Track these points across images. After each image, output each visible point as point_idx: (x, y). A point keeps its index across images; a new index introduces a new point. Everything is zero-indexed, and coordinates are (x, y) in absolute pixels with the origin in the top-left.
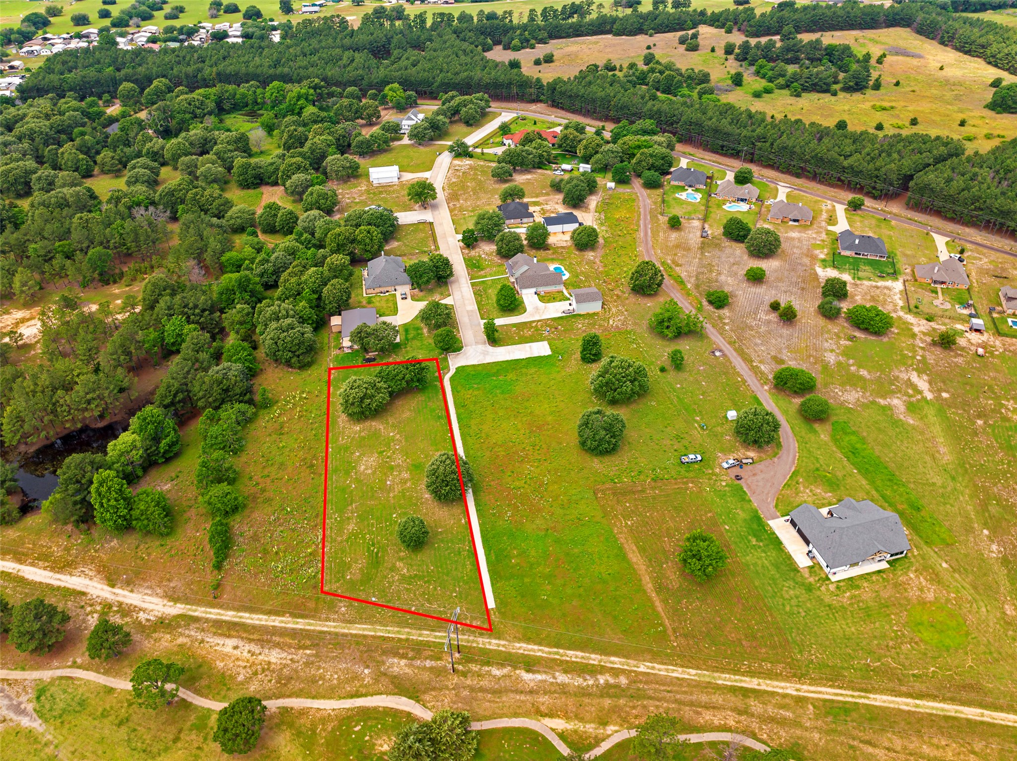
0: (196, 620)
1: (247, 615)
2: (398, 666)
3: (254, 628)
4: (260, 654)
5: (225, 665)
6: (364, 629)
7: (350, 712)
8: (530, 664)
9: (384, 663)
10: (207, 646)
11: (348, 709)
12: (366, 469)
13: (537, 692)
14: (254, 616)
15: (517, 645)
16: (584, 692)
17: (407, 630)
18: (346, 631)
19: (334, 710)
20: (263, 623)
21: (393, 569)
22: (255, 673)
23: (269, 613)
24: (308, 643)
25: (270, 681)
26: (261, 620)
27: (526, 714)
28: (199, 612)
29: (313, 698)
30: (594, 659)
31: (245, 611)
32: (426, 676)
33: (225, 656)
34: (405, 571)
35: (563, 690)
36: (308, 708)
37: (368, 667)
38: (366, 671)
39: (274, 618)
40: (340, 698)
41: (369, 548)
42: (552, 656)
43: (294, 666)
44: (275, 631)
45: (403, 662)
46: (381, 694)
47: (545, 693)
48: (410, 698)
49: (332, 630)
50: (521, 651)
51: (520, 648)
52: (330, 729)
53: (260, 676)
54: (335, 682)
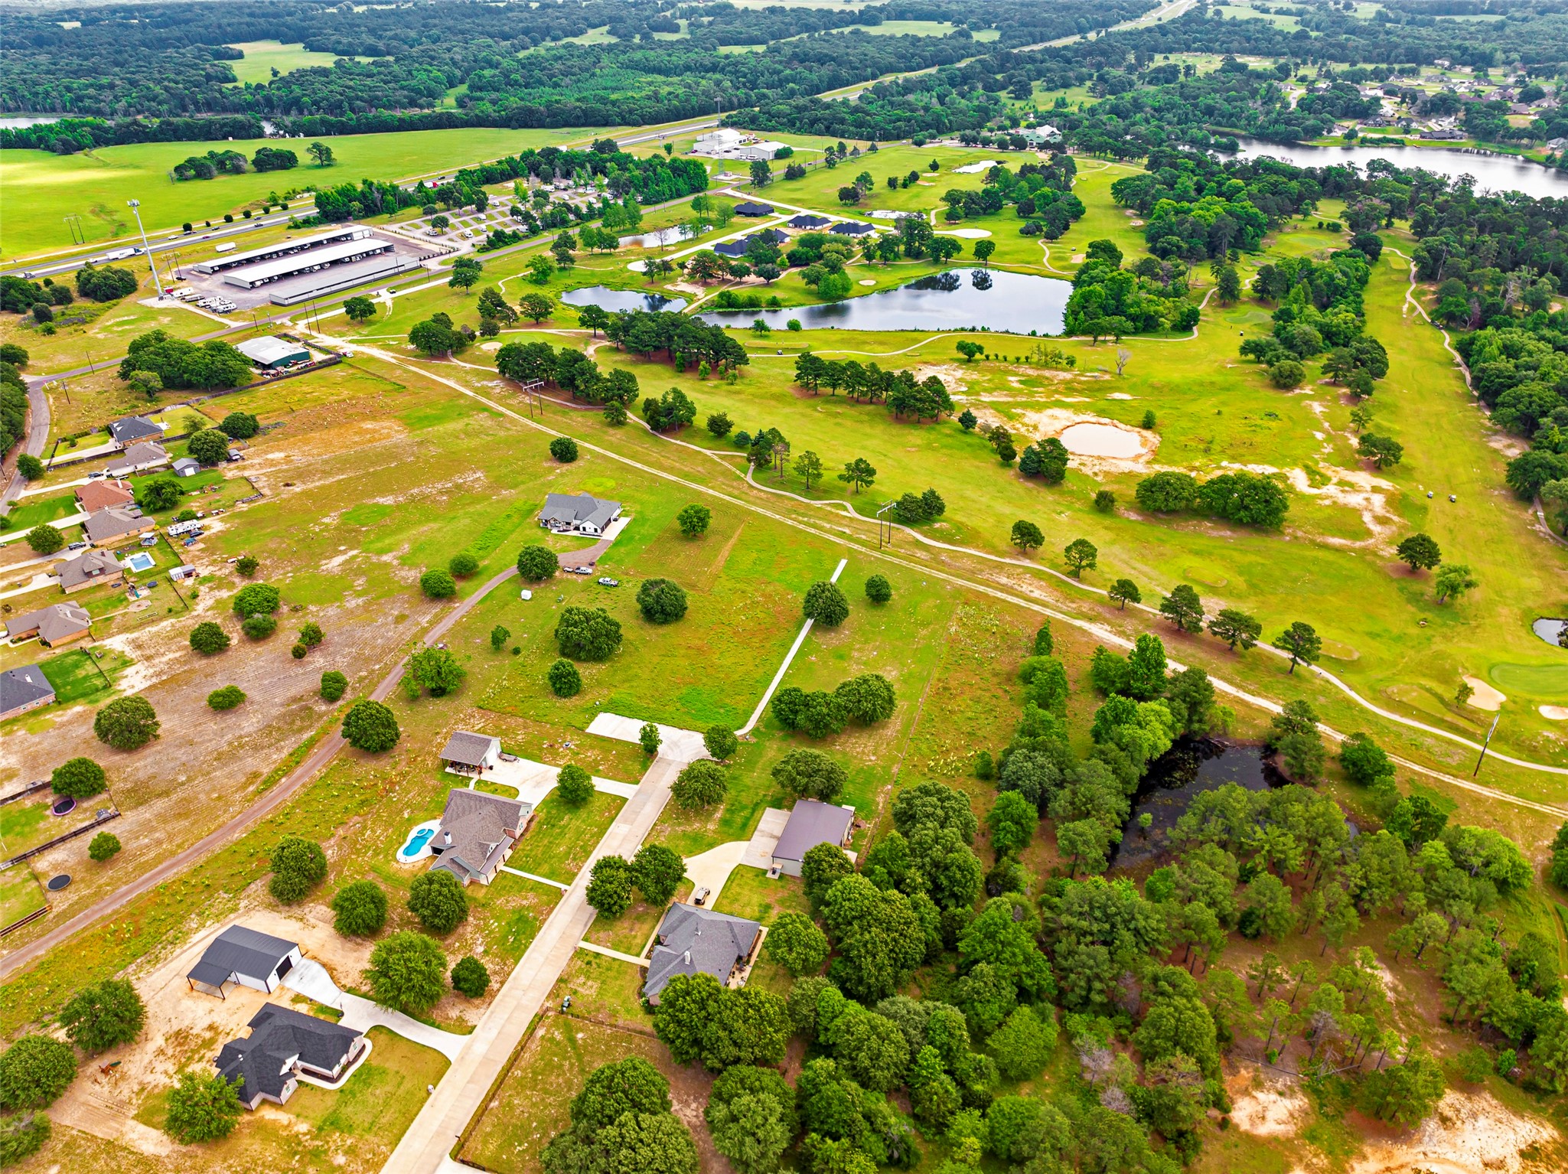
2: (921, 554)
3: (1017, 596)
8: (842, 535)
13: (846, 525)
14: (1017, 601)
15: (842, 542)
16: (820, 519)
17: (909, 566)
18: (951, 576)
19: (970, 549)
20: (1010, 596)
21: (902, 596)
22: (1018, 574)
23: (1004, 600)
25: (1009, 569)
26: (1012, 598)
28: (1060, 616)
30: (801, 526)
32: (907, 547)
33: (1039, 588)
34: (894, 592)
35: (829, 522)
37: (942, 559)
39: (1002, 596)
40: (964, 552)
42: (825, 533)
43: (991, 572)
44: (1002, 591)
45: (918, 555)
46: (938, 547)
48: (922, 542)
49: (960, 579)
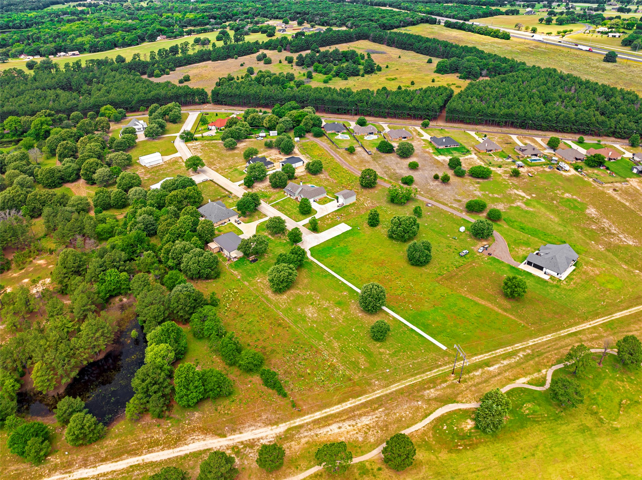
0: (301, 426)
1: (328, 410)
2: (432, 393)
4: (357, 424)
5: (345, 438)
6: (398, 386)
7: (433, 424)
8: (488, 364)
9: (423, 396)
10: (323, 435)
11: (430, 423)
12: (312, 315)
13: (502, 373)
14: (332, 408)
15: (474, 358)
16: (518, 364)
17: (418, 376)
18: (390, 391)
19: (424, 427)
20: (341, 409)
21: (381, 354)
22: (366, 433)
23: (340, 402)
24: (376, 406)
25: (377, 432)
26: (338, 408)
27: (507, 383)
28: (298, 422)
29: (408, 428)
30: (509, 349)
31: (325, 409)
32: (449, 391)
33: (340, 435)
34: (388, 352)
35: (510, 367)
36: (411, 433)
37: (418, 401)
38: (420, 403)
39: (344, 404)
40: (421, 420)
41: (358, 350)
42: (492, 356)
43: (382, 419)
44: (352, 410)
45: (432, 390)
46: (438, 408)
47: (505, 372)
48: (452, 403)
49: (382, 394)
50: (478, 360)
51: (476, 359)
52: (431, 436)
53: (370, 433)
54: (410, 415)
